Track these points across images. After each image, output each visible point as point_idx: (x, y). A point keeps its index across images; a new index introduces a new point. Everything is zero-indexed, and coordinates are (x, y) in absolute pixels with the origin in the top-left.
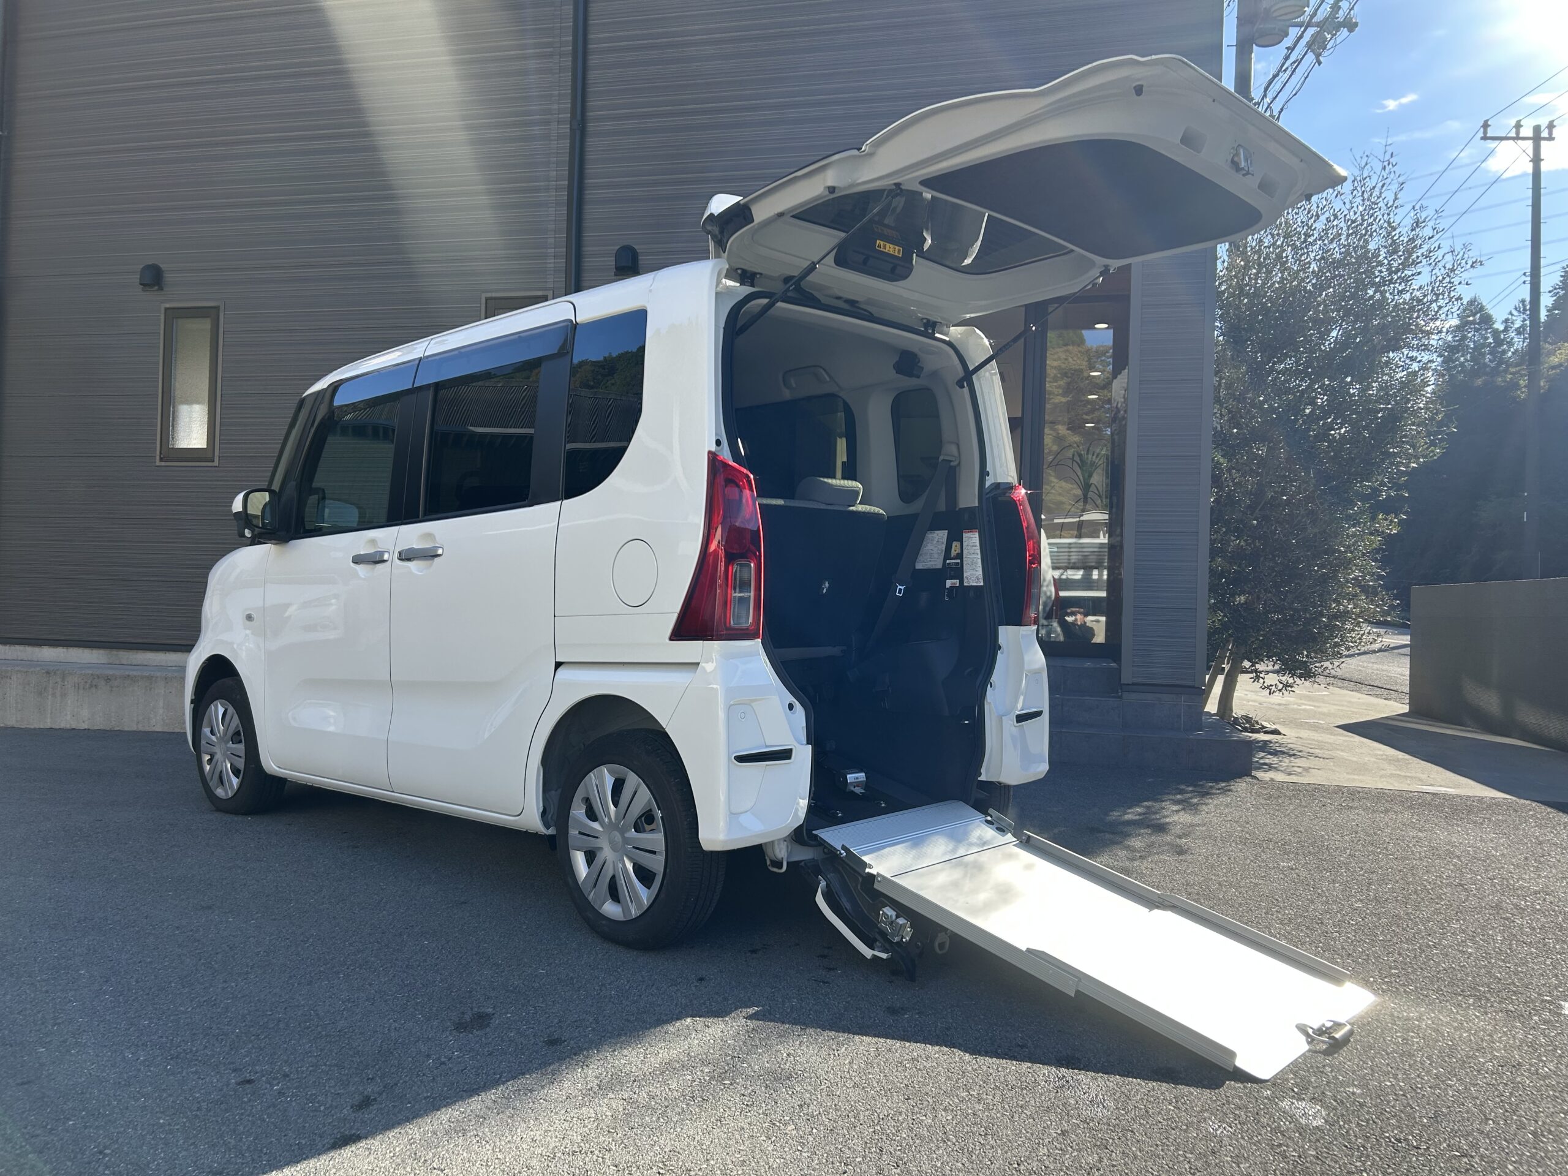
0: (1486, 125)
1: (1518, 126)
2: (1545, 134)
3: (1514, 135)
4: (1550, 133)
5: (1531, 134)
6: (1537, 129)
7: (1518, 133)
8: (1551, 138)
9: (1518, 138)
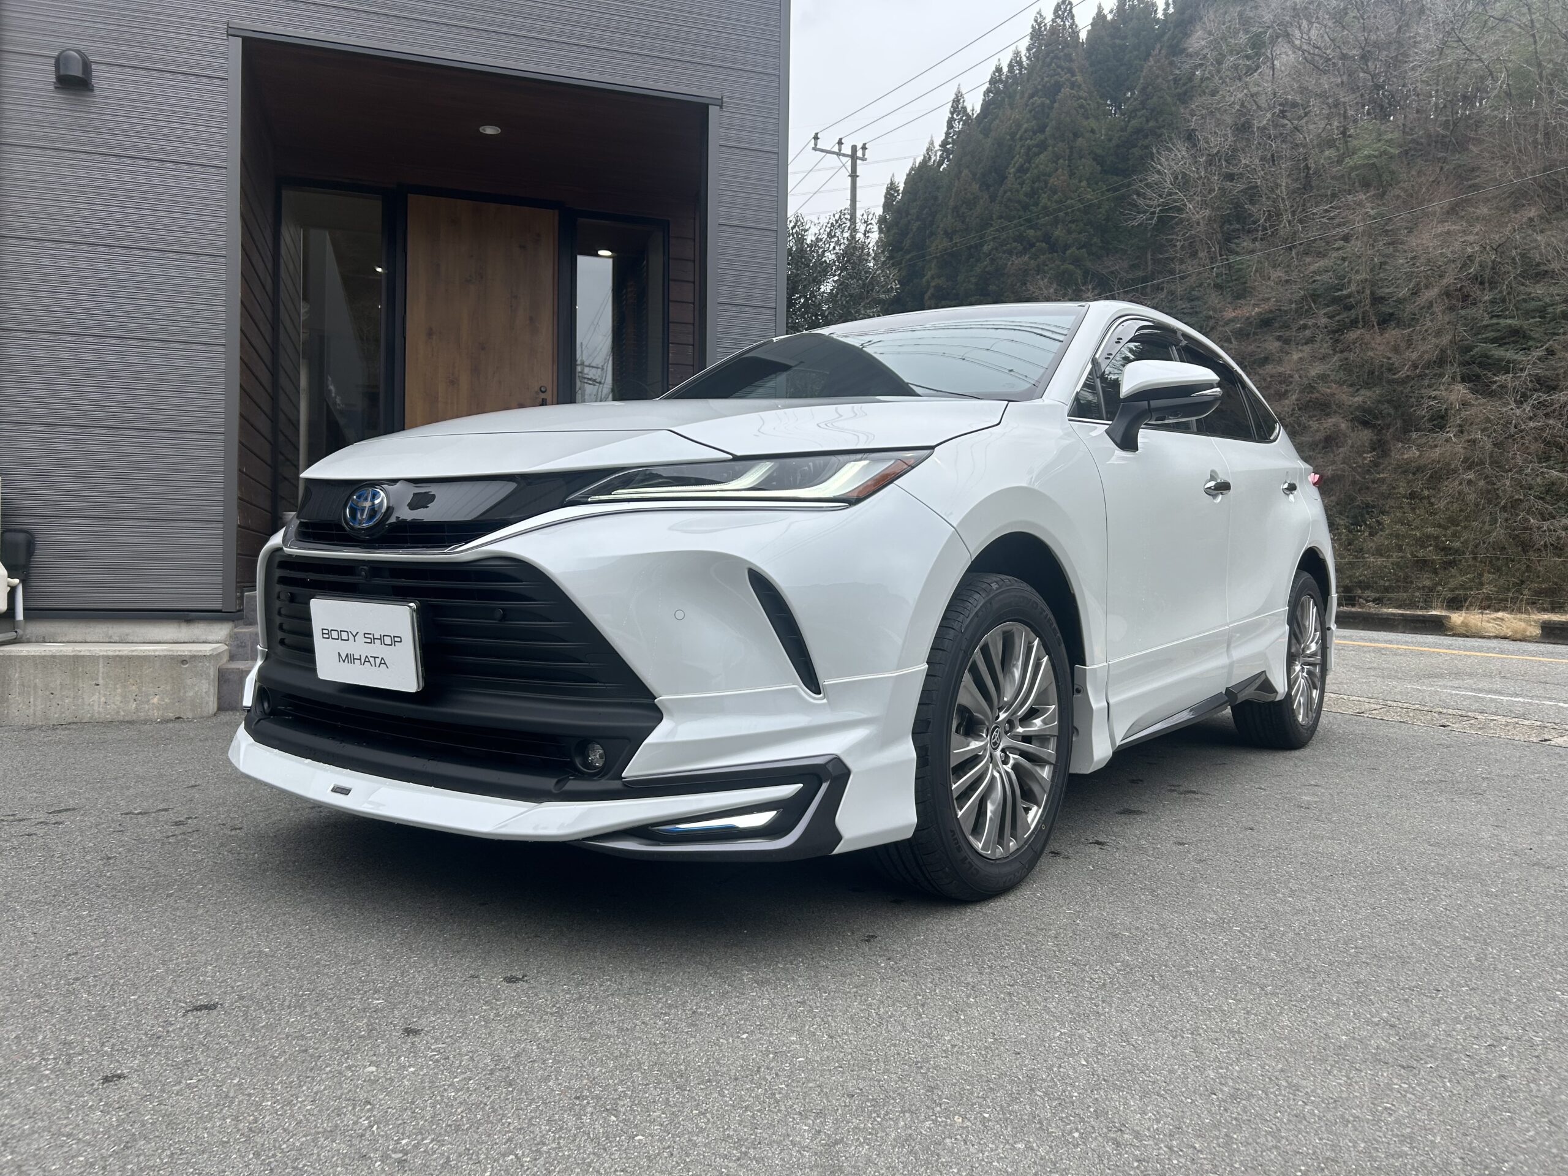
0: (816, 138)
1: (840, 143)
2: (859, 154)
3: (836, 149)
4: (864, 155)
5: (850, 153)
6: (854, 148)
7: (840, 150)
8: (863, 159)
9: (839, 154)
